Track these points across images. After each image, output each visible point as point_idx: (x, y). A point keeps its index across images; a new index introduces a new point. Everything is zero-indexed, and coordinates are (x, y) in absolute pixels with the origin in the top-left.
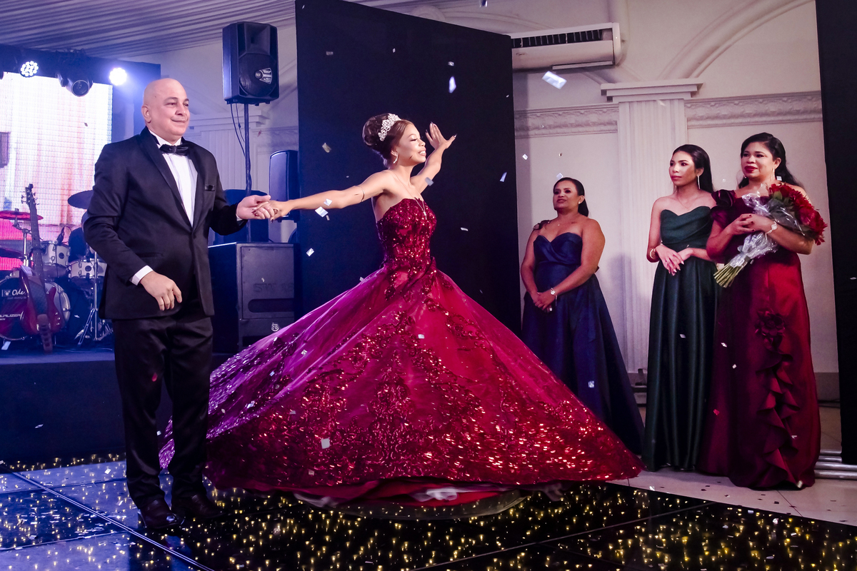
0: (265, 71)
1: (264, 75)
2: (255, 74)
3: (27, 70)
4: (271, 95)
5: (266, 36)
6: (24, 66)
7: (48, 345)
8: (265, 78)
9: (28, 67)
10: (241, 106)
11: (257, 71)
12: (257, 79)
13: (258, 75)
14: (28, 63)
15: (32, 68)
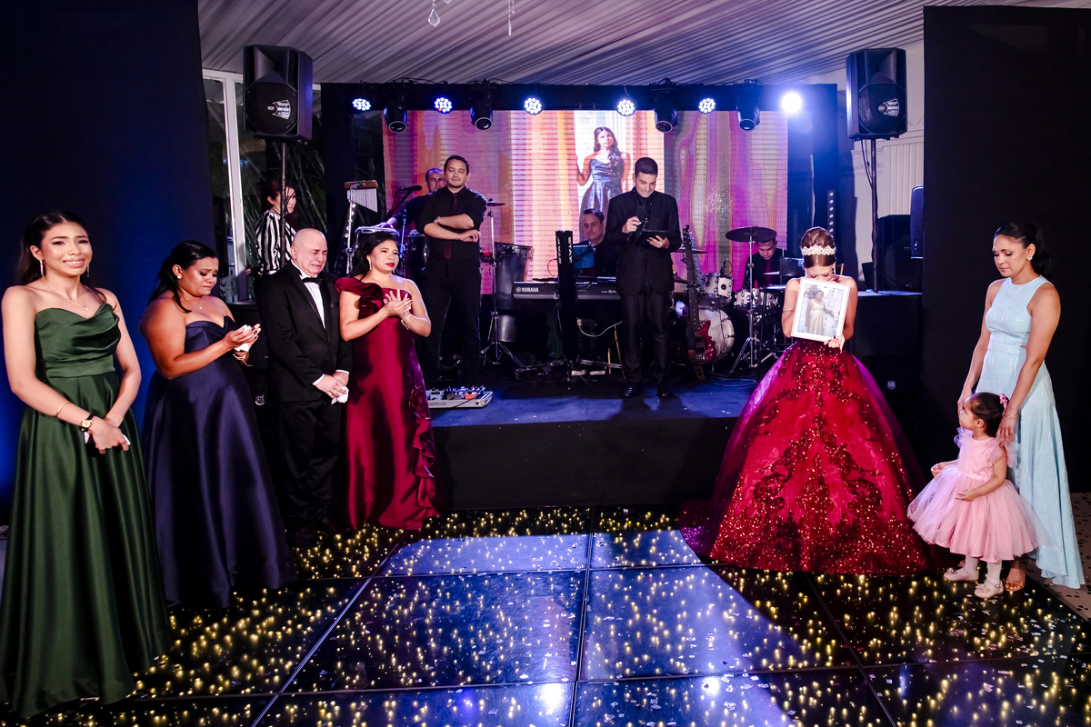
0: (890, 103)
1: (889, 108)
2: (878, 108)
3: (705, 107)
4: (897, 130)
5: (892, 60)
6: (701, 103)
7: (700, 374)
8: (890, 110)
9: (706, 104)
10: (869, 141)
11: (881, 104)
12: (881, 113)
13: (881, 108)
14: (704, 101)
15: (709, 104)
